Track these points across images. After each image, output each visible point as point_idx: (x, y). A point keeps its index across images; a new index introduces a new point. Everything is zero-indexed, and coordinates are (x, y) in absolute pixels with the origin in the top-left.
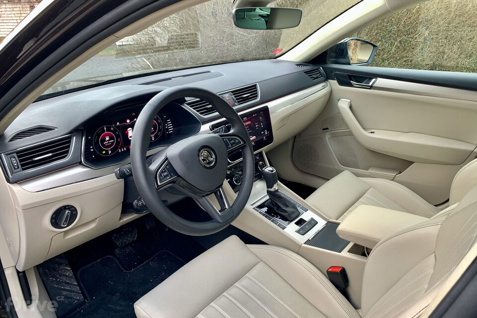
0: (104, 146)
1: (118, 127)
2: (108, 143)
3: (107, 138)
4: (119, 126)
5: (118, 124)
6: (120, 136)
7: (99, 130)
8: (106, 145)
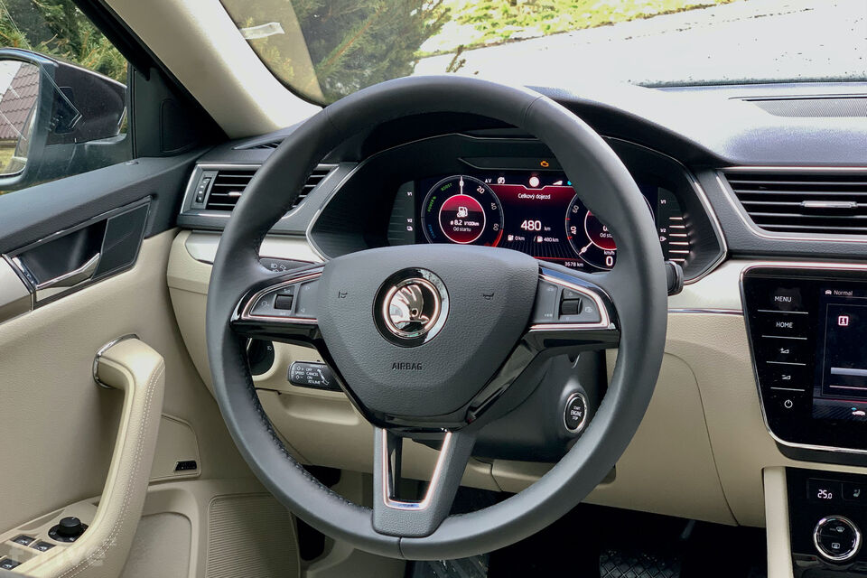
0: (449, 229)
1: (499, 189)
2: (463, 226)
3: (463, 213)
4: (500, 187)
5: (501, 180)
6: (499, 217)
7: (442, 183)
8: (456, 229)
